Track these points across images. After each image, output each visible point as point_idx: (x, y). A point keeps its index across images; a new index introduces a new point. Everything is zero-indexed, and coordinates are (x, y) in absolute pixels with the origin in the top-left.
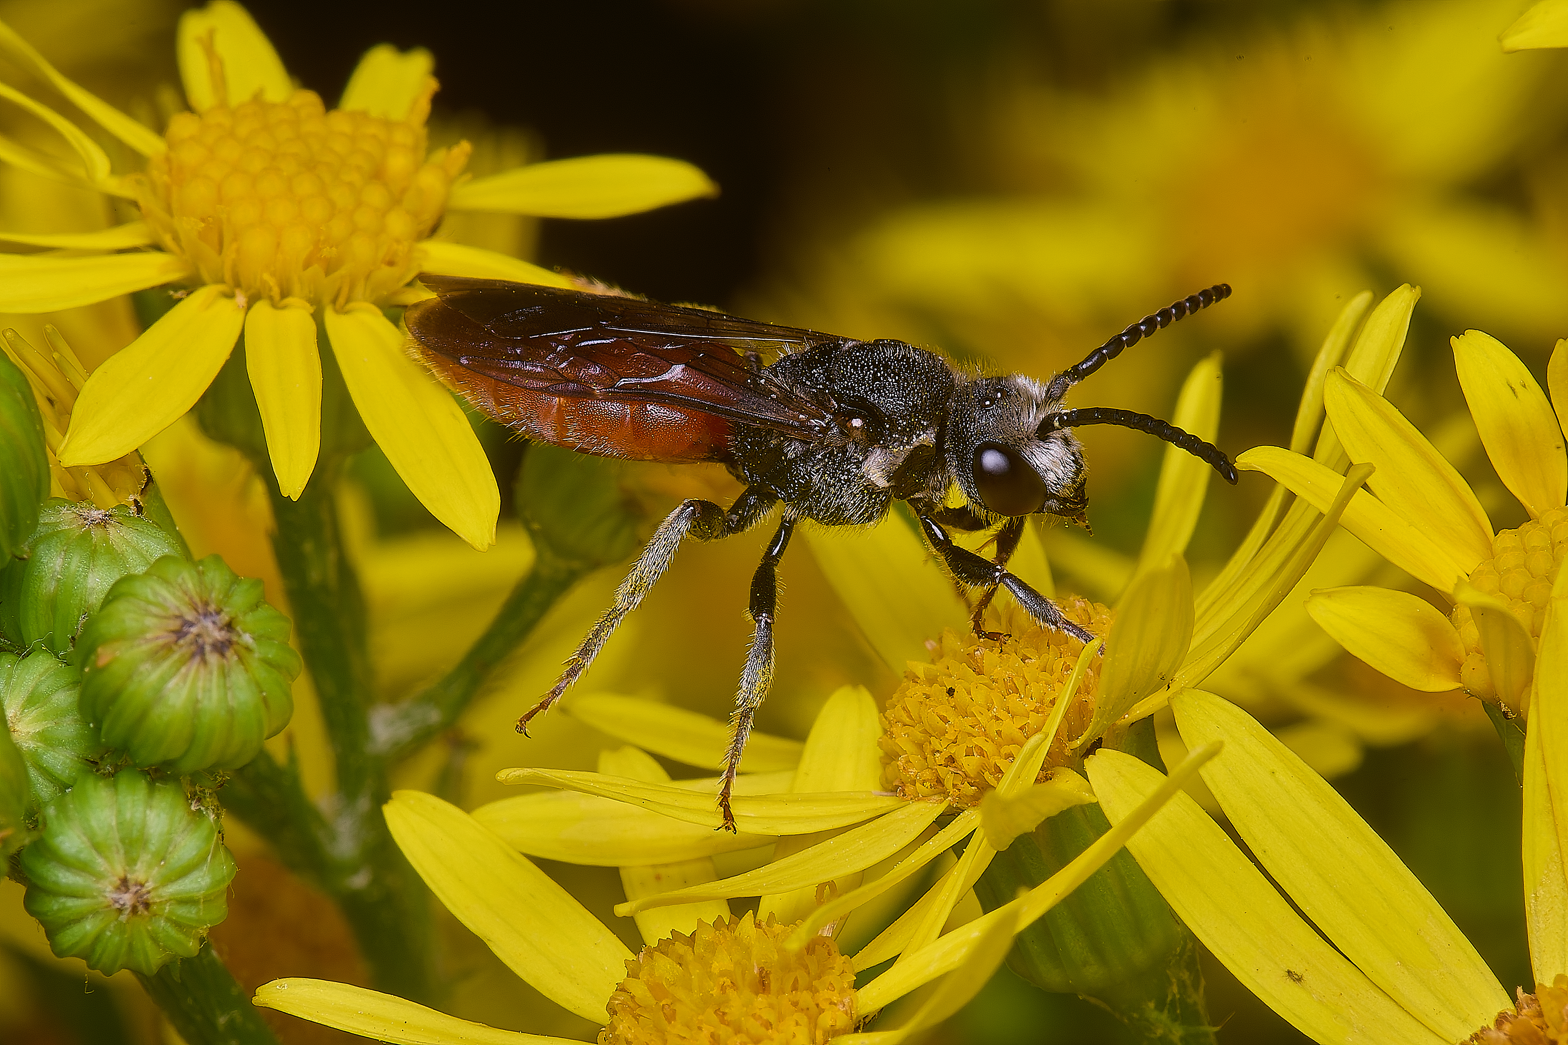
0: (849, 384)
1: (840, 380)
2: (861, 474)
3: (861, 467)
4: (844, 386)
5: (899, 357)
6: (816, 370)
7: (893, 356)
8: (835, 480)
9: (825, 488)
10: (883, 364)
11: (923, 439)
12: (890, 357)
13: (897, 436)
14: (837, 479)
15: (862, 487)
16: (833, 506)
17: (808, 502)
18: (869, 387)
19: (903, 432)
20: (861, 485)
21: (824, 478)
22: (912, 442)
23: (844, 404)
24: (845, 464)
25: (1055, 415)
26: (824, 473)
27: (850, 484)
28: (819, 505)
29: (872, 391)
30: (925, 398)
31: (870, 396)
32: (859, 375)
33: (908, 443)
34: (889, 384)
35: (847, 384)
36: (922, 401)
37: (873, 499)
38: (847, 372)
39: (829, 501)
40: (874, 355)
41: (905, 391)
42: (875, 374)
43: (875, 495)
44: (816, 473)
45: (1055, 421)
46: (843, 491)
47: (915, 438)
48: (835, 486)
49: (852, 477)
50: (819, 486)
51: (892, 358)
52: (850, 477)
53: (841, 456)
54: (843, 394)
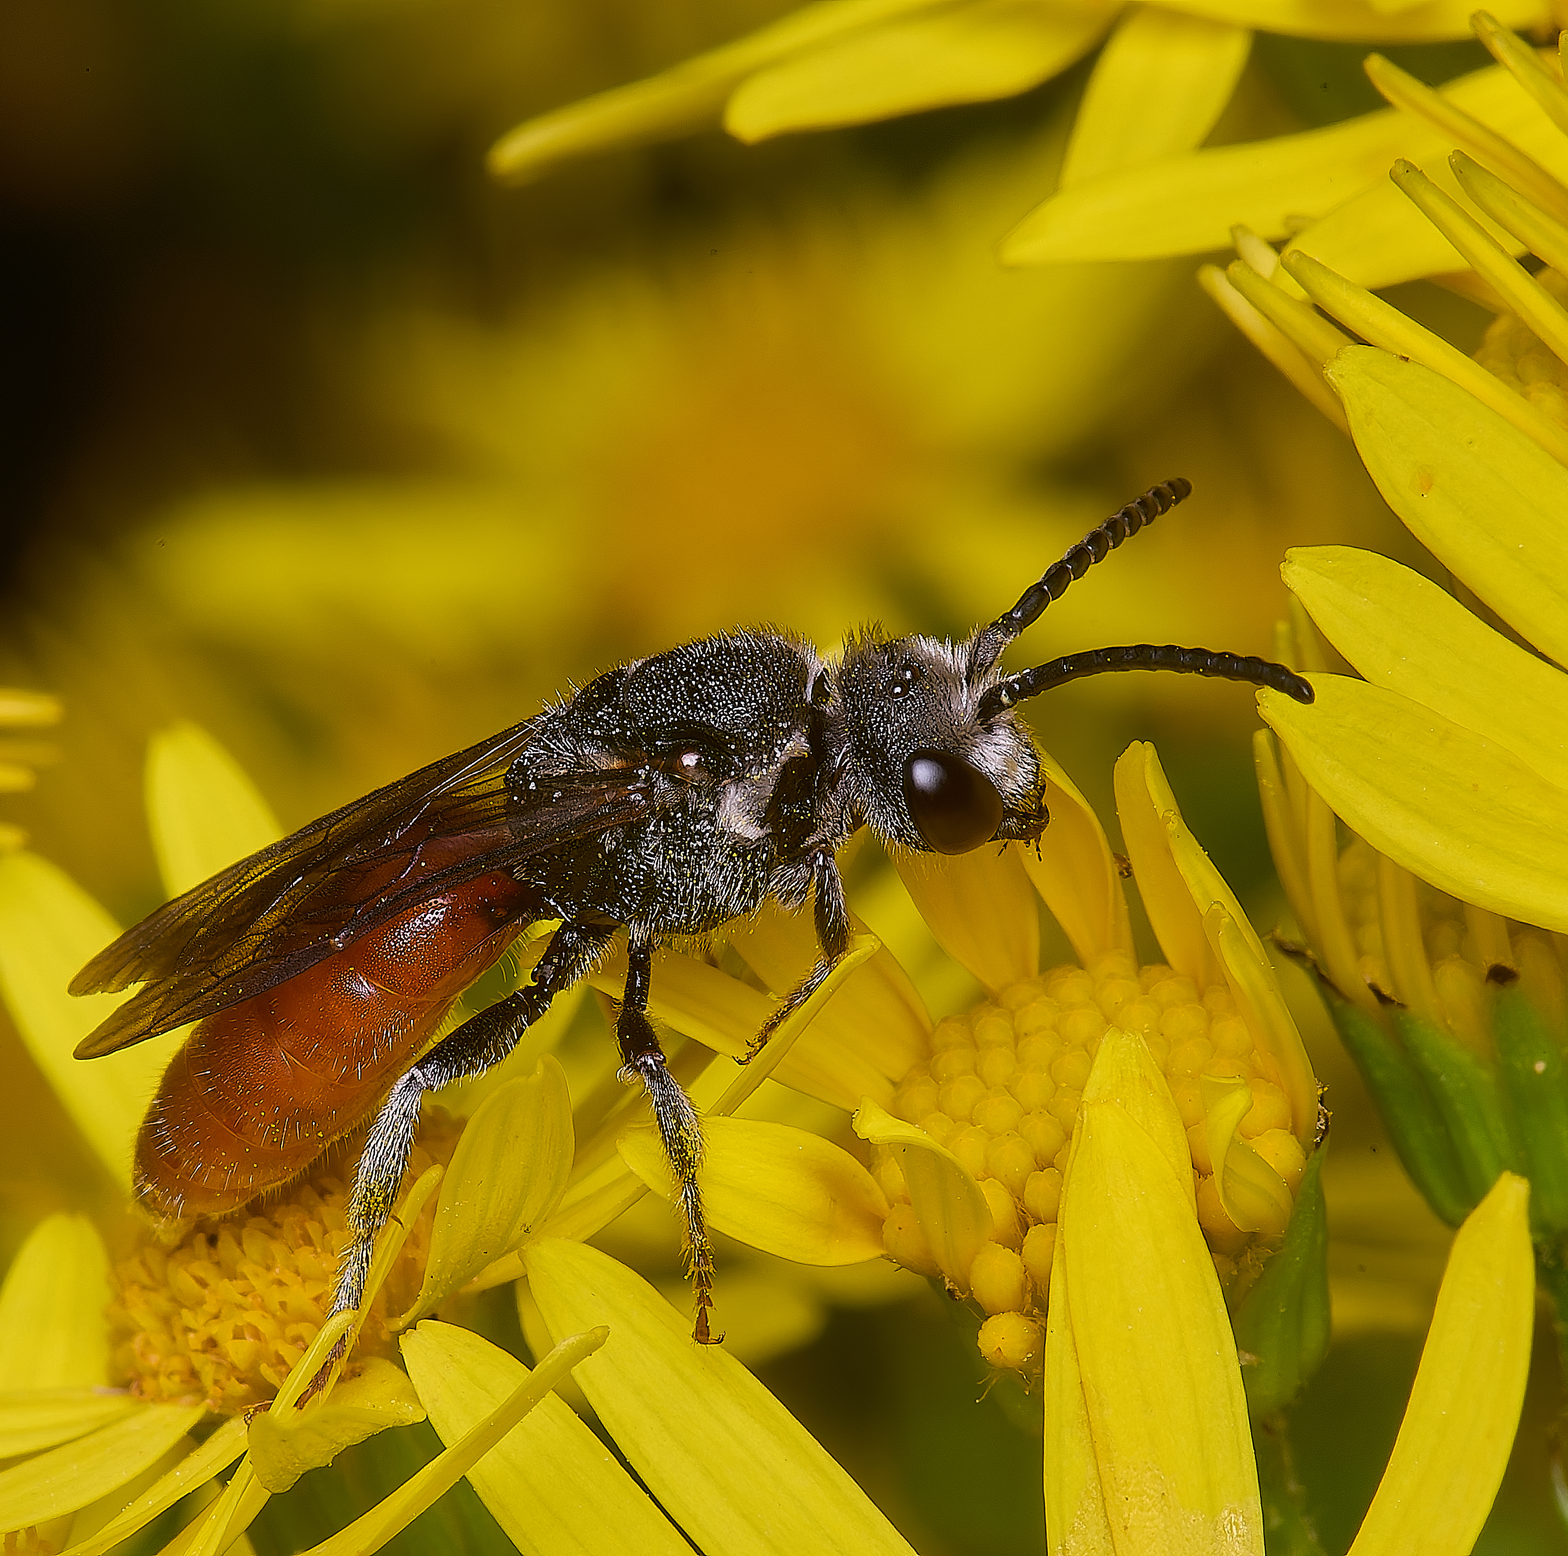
0: (657, 711)
1: (642, 711)
2: (720, 829)
3: (716, 819)
4: (650, 717)
5: (713, 651)
6: (602, 711)
7: (704, 653)
8: (685, 854)
9: (675, 873)
10: (693, 668)
11: (790, 749)
12: (701, 656)
13: (752, 757)
14: (688, 851)
15: (728, 849)
16: (696, 894)
17: (658, 905)
18: (687, 704)
19: (758, 750)
20: (725, 846)
21: (668, 857)
22: (776, 760)
23: (660, 740)
24: (691, 825)
25: (999, 688)
26: (666, 852)
27: (709, 851)
28: (675, 902)
29: (693, 708)
30: (772, 691)
31: (692, 716)
32: (666, 694)
33: (770, 763)
34: (714, 691)
35: (654, 713)
36: (769, 697)
37: (750, 861)
38: (647, 697)
39: (688, 891)
40: (677, 662)
41: (740, 691)
42: (687, 684)
43: (750, 856)
44: (653, 856)
45: (1003, 695)
46: (703, 867)
47: (777, 751)
48: (689, 863)
49: (707, 840)
50: (665, 873)
51: (704, 656)
52: (705, 841)
53: (682, 816)
54: (653, 727)
